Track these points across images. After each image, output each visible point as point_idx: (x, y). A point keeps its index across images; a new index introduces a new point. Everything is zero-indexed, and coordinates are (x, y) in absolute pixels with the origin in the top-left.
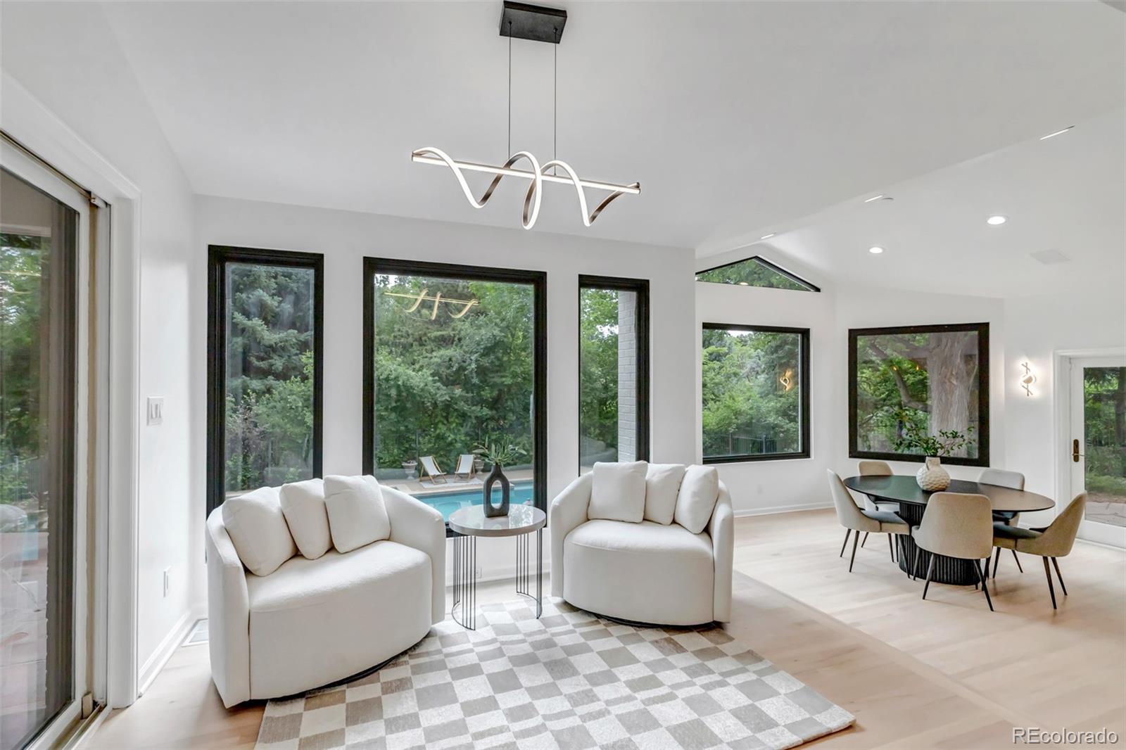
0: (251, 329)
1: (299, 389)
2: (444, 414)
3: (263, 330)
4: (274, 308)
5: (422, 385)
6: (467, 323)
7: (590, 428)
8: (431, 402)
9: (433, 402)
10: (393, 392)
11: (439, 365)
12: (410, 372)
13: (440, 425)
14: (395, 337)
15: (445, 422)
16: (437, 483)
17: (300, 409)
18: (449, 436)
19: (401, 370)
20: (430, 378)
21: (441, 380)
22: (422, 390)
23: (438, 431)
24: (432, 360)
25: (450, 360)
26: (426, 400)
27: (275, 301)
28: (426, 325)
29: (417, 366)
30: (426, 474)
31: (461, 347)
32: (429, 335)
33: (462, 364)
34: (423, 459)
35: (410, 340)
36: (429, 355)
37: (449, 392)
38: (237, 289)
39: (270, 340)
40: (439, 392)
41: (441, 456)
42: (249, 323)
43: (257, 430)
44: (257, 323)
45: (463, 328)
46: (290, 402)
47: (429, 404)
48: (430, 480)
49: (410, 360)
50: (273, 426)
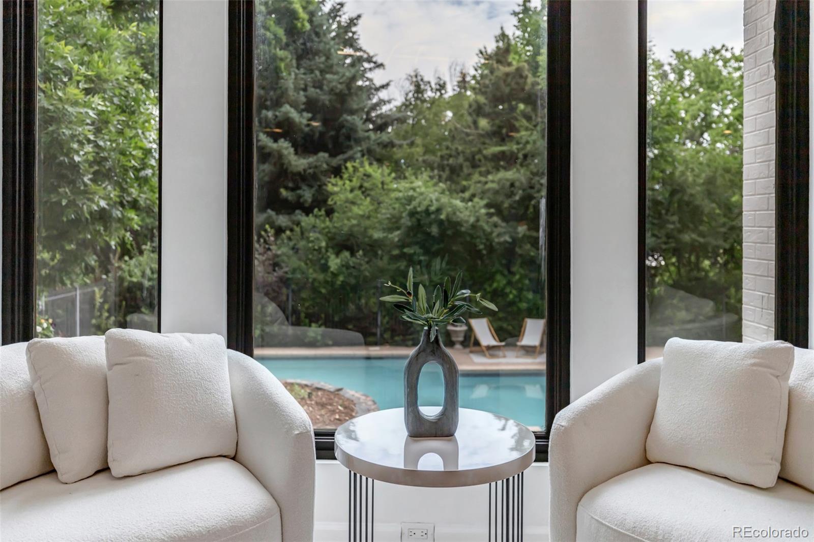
0: (276, 154)
1: (323, 225)
2: (504, 262)
3: (289, 153)
4: (303, 127)
5: (472, 220)
6: (535, 133)
7: (727, 289)
8: (485, 244)
9: (488, 243)
10: (435, 230)
11: (496, 192)
12: (458, 203)
13: (498, 277)
14: (442, 157)
15: (506, 272)
16: (492, 356)
17: (323, 250)
18: (511, 292)
19: (445, 199)
20: (483, 211)
21: (499, 212)
22: (474, 226)
23: (495, 285)
24: (487, 186)
25: (512, 185)
26: (478, 240)
27: (303, 118)
28: (482, 140)
29: (467, 195)
30: (477, 343)
31: (527, 166)
32: (485, 152)
33: (530, 191)
34: (474, 322)
35: (461, 159)
36: (483, 179)
37: (510, 230)
38: (263, 106)
39: (297, 166)
40: (495, 230)
41: (500, 319)
42: (275, 146)
43: (275, 274)
44: (285, 146)
45: (529, 139)
46: (312, 242)
47: (482, 247)
48: (483, 351)
49: (459, 188)
50: (294, 271)
